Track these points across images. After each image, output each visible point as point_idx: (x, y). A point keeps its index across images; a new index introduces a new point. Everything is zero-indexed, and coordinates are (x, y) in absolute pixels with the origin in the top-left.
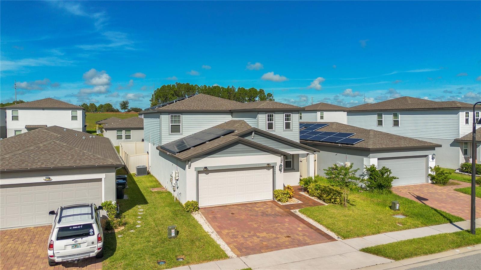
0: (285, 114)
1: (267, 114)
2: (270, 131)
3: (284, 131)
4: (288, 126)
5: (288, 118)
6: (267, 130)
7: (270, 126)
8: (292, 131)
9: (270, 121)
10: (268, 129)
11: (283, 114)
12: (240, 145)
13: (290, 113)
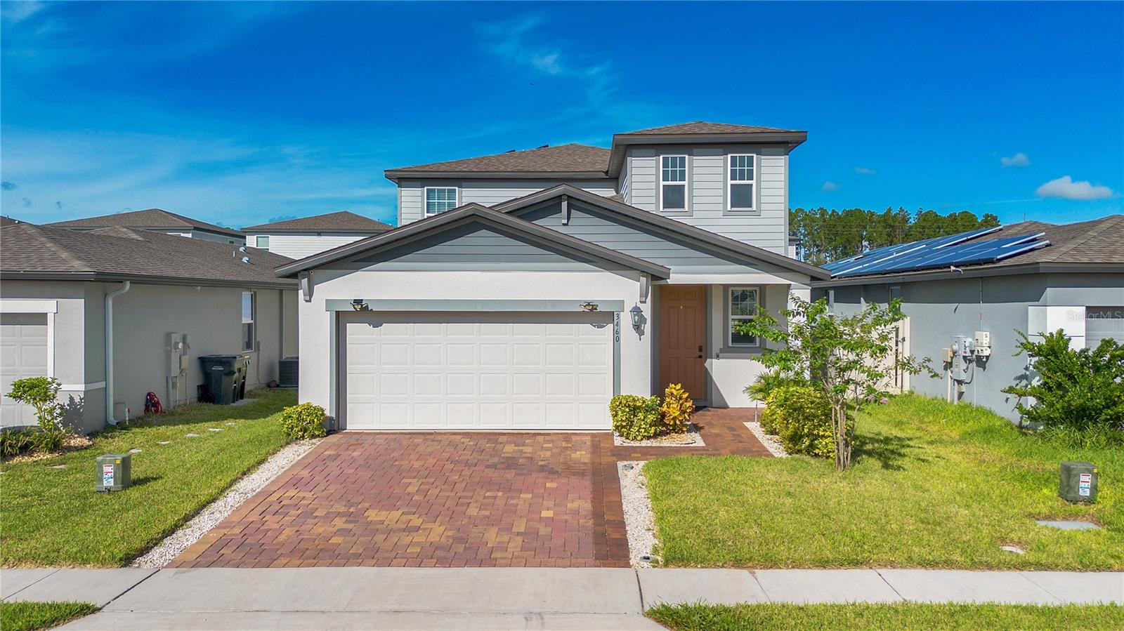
0: (729, 156)
1: (661, 157)
2: (674, 215)
3: (727, 214)
4: (741, 197)
5: (742, 171)
6: (661, 209)
7: (674, 197)
8: (757, 214)
9: (674, 179)
10: (664, 208)
11: (722, 157)
12: (484, 232)
13: (753, 153)
